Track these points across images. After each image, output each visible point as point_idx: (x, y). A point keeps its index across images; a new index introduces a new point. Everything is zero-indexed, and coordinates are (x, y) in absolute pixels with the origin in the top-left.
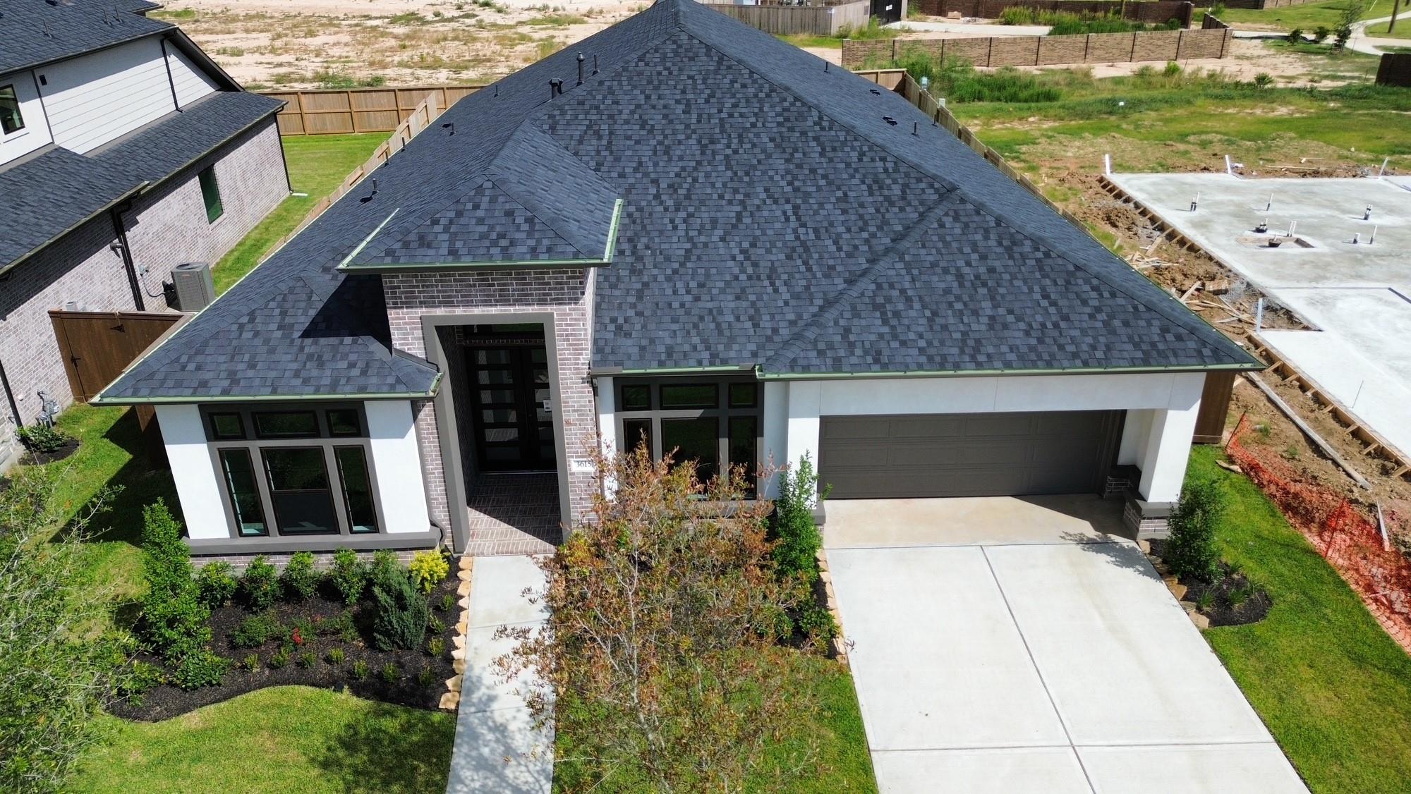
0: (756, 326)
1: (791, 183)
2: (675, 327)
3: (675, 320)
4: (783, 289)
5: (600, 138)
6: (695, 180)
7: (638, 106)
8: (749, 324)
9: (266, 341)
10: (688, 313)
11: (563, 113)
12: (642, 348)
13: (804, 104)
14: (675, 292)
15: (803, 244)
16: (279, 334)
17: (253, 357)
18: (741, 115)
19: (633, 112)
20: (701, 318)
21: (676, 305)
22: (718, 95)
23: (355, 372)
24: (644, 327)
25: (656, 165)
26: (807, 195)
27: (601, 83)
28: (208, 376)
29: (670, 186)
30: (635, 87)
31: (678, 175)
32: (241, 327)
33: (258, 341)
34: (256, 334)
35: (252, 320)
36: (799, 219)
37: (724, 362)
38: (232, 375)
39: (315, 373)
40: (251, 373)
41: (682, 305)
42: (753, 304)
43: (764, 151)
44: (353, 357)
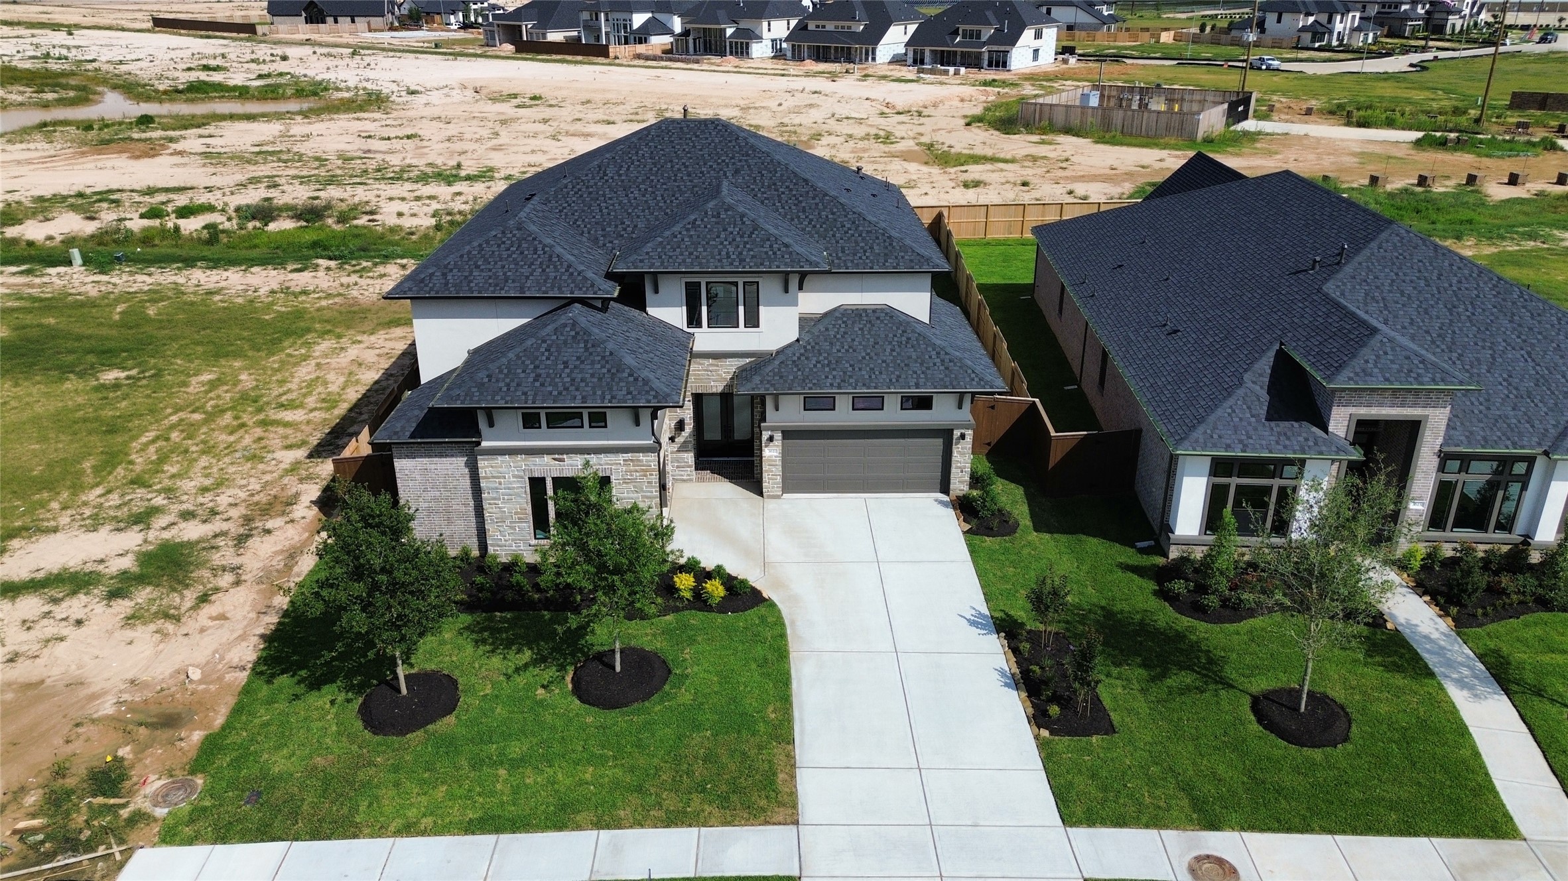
0: (1533, 426)
1: (1519, 337)
2: (1481, 425)
3: (1480, 421)
4: (1540, 405)
5: (1377, 302)
6: (1454, 332)
7: (1393, 281)
8: (1527, 425)
9: (1250, 424)
10: (1486, 416)
11: (1345, 284)
12: (1467, 437)
13: (1506, 282)
14: (1472, 404)
15: (1542, 376)
16: (1253, 420)
17: (1247, 432)
18: (1467, 289)
19: (1391, 285)
20: (1496, 421)
21: (1476, 412)
22: (1445, 274)
23: (1311, 443)
24: (1462, 424)
25: (1423, 321)
26: (1532, 345)
27: (1360, 264)
28: (1228, 442)
29: (1439, 335)
30: (1385, 267)
31: (1441, 328)
32: (1229, 414)
33: (1244, 423)
34: (1241, 419)
35: (1234, 411)
36: (1533, 360)
37: (1522, 447)
38: (1241, 441)
39: (1287, 442)
40: (1251, 441)
41: (1481, 412)
42: (1525, 414)
43: (1492, 314)
44: (1304, 435)
